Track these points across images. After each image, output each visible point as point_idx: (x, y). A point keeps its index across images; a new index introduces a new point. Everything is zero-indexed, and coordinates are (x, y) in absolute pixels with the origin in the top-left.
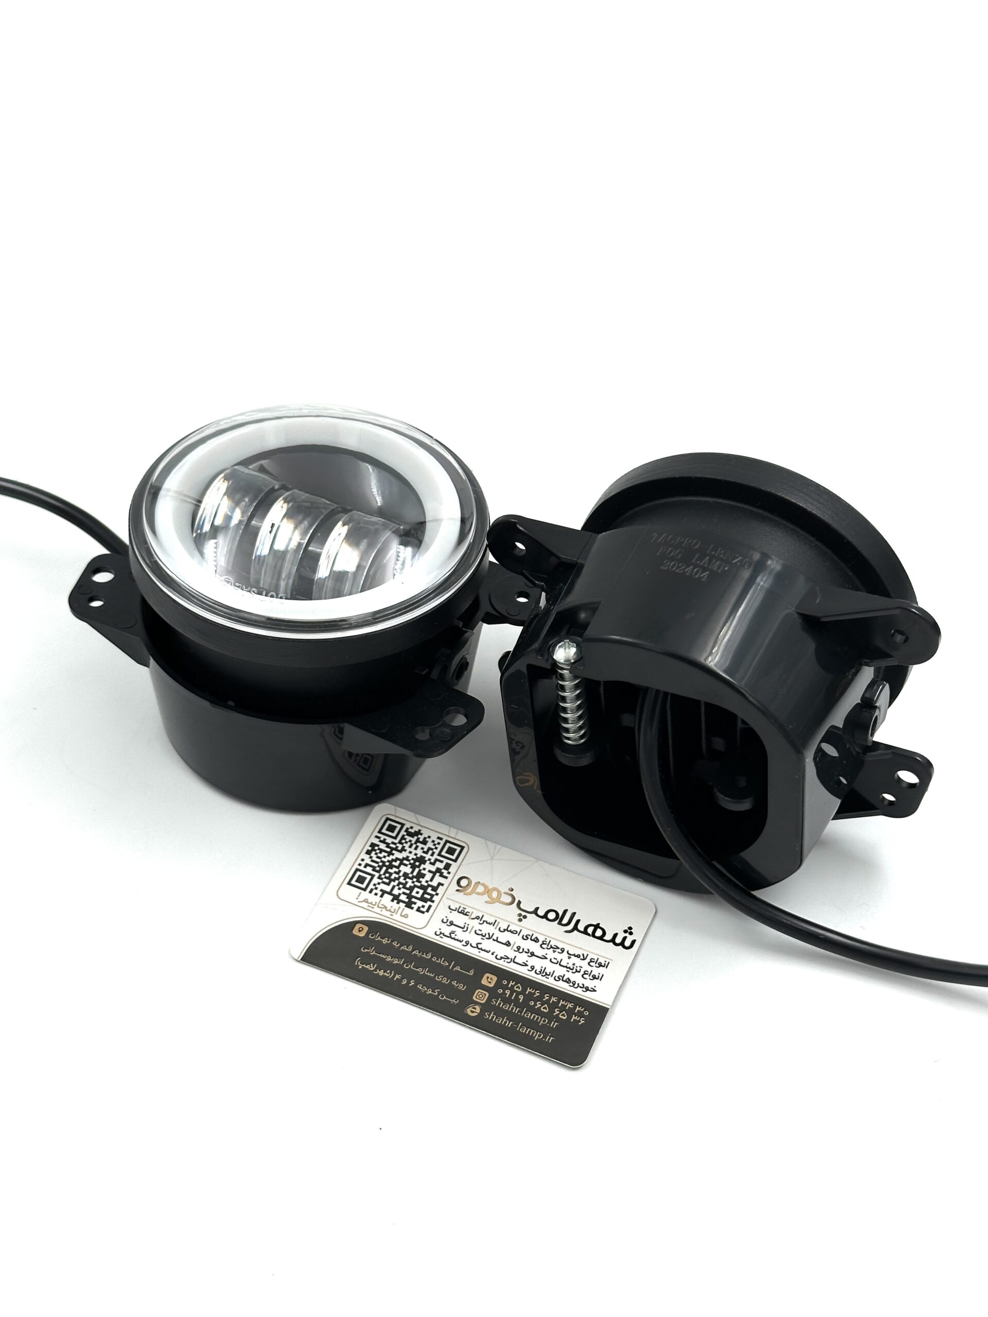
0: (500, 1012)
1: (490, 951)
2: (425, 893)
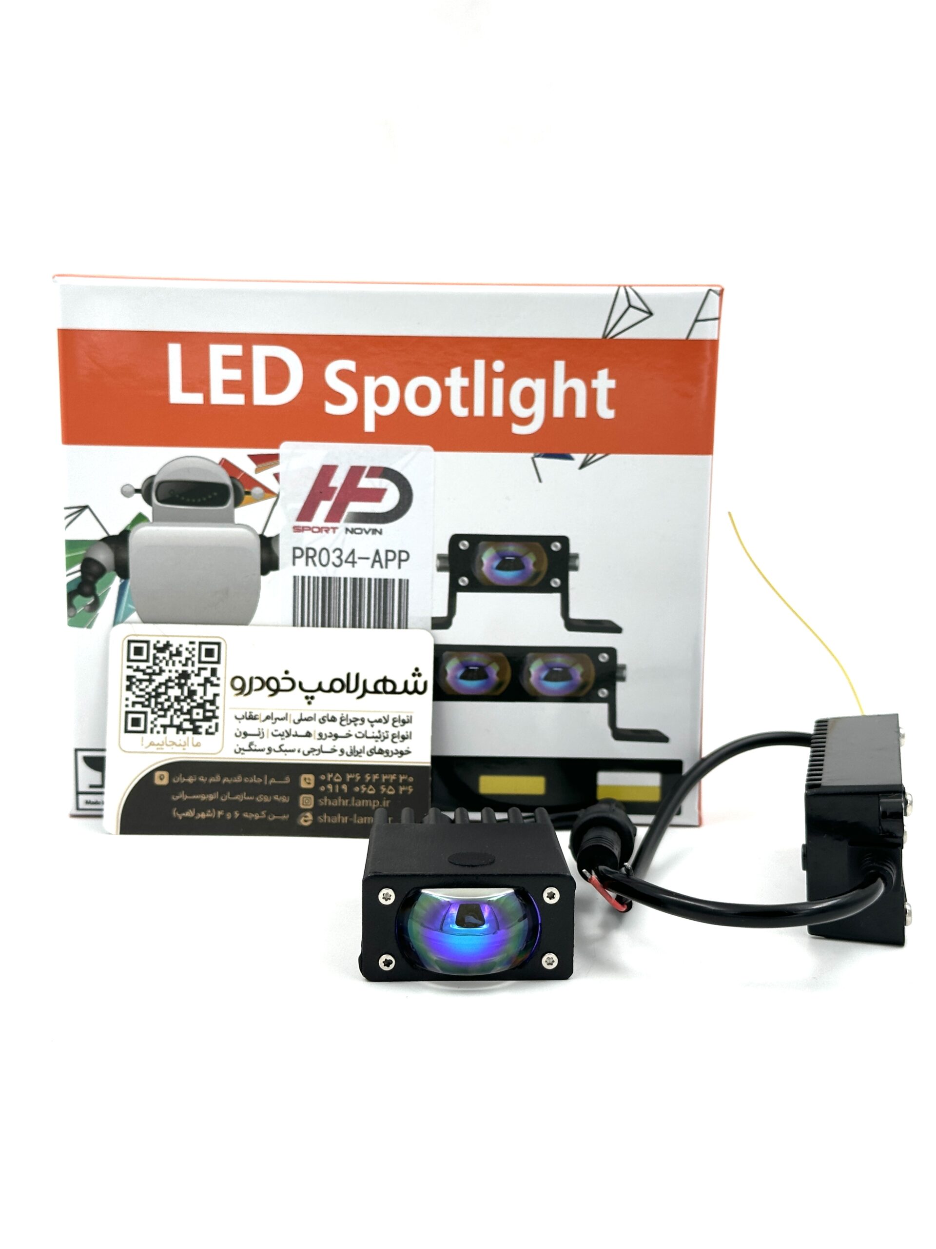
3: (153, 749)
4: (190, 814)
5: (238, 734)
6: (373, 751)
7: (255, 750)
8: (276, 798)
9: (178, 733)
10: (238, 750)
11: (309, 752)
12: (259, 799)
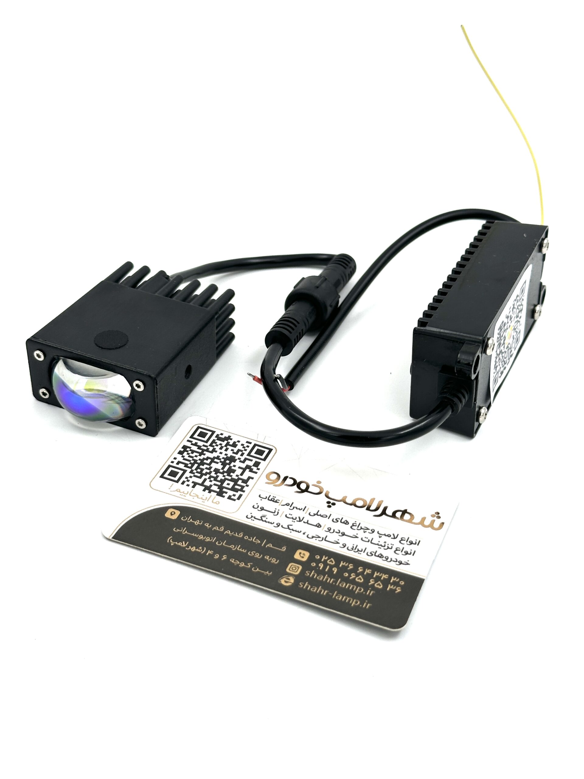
0: (314, 582)
1: (301, 532)
2: (236, 484)
3: (177, 494)
4: (183, 544)
5: (256, 506)
6: (374, 554)
7: (265, 521)
8: (267, 558)
9: (204, 490)
10: (249, 516)
11: (313, 537)
12: (251, 554)
